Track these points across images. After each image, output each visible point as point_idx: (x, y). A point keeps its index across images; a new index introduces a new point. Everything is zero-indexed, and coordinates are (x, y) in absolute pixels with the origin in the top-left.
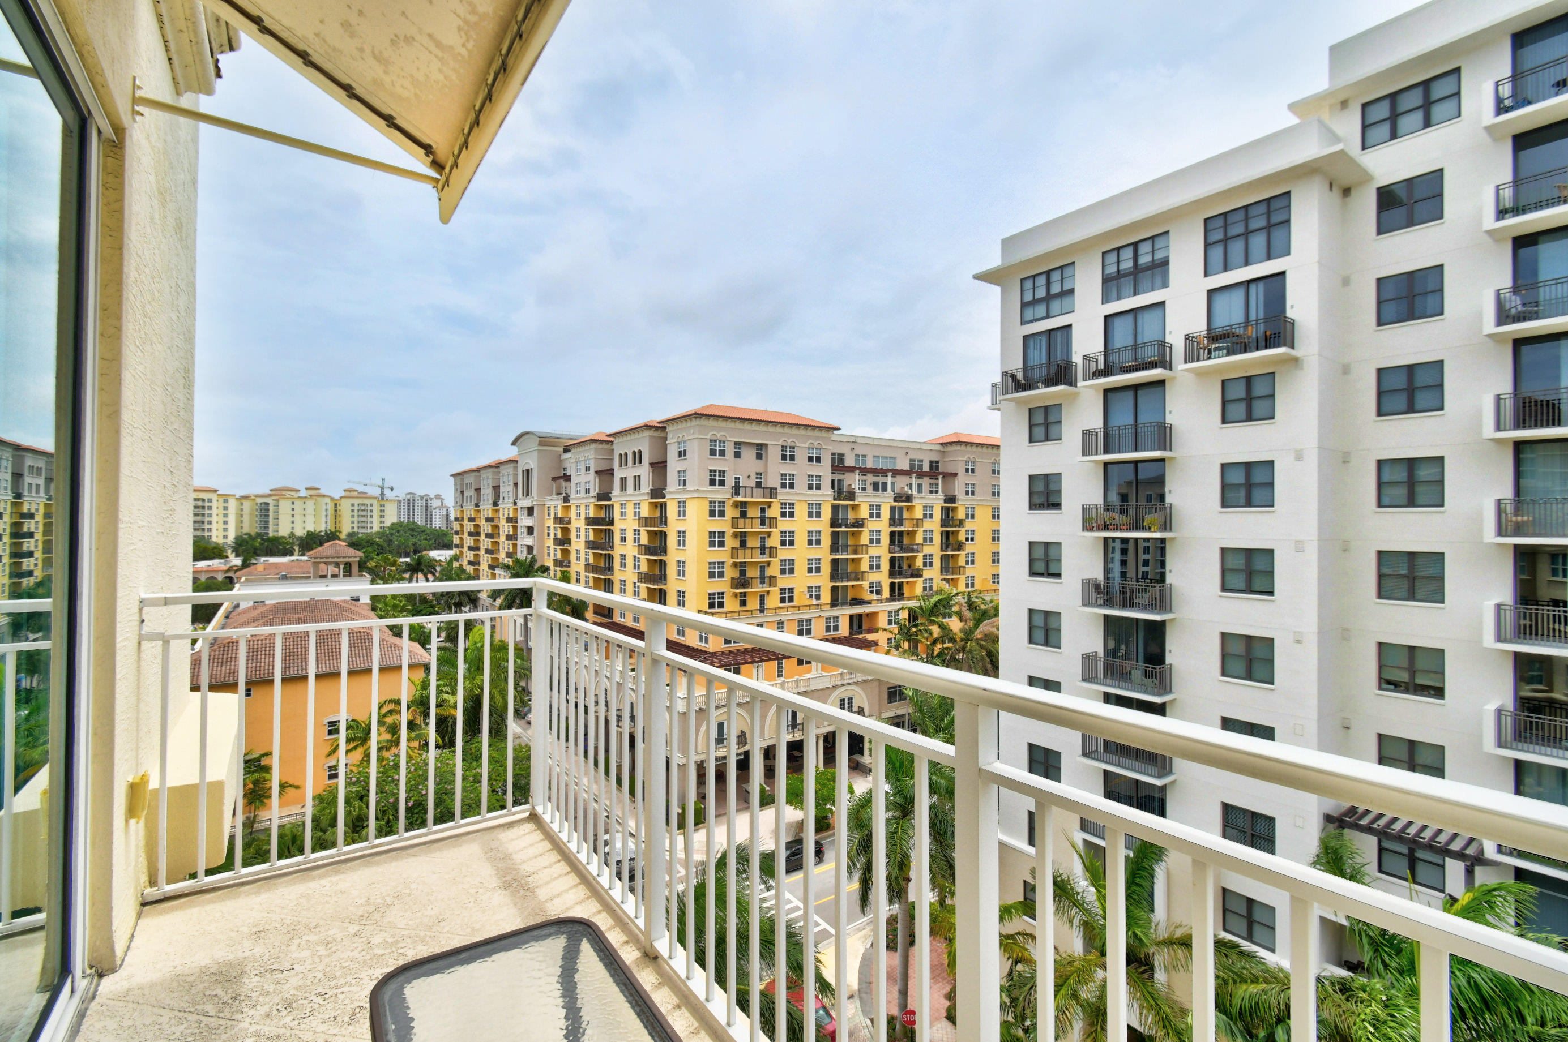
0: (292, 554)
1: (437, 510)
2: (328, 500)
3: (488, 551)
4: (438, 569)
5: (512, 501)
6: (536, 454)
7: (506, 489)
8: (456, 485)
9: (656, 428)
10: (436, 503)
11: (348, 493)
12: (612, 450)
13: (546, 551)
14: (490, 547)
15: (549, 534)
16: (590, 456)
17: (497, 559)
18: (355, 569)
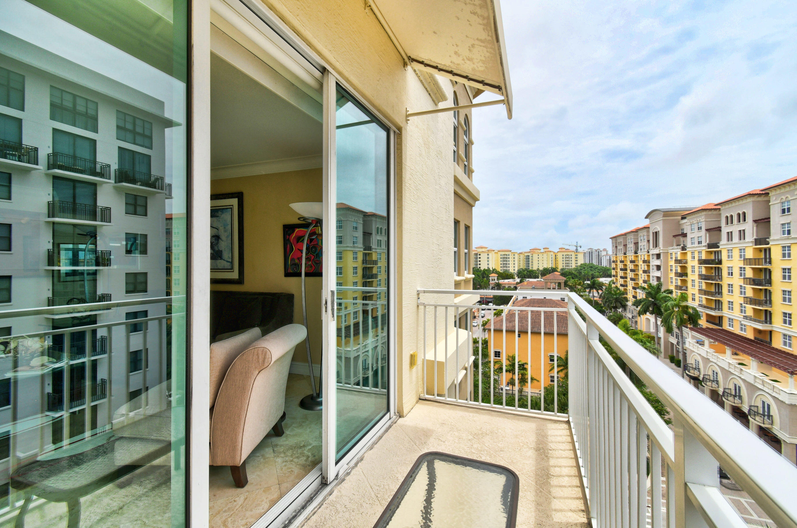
0: (538, 278)
1: (604, 257)
2: (552, 253)
3: (632, 279)
4: (604, 287)
5: (646, 250)
6: (661, 221)
7: (643, 244)
8: (613, 243)
9: (759, 195)
10: (604, 253)
11: (560, 250)
12: (720, 214)
13: (670, 280)
14: (633, 277)
15: (671, 270)
16: (702, 220)
17: (638, 284)
18: (562, 285)
